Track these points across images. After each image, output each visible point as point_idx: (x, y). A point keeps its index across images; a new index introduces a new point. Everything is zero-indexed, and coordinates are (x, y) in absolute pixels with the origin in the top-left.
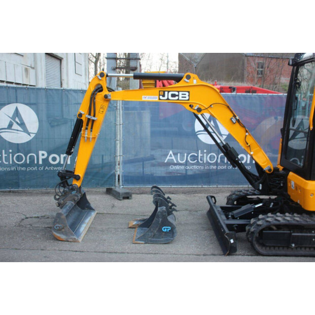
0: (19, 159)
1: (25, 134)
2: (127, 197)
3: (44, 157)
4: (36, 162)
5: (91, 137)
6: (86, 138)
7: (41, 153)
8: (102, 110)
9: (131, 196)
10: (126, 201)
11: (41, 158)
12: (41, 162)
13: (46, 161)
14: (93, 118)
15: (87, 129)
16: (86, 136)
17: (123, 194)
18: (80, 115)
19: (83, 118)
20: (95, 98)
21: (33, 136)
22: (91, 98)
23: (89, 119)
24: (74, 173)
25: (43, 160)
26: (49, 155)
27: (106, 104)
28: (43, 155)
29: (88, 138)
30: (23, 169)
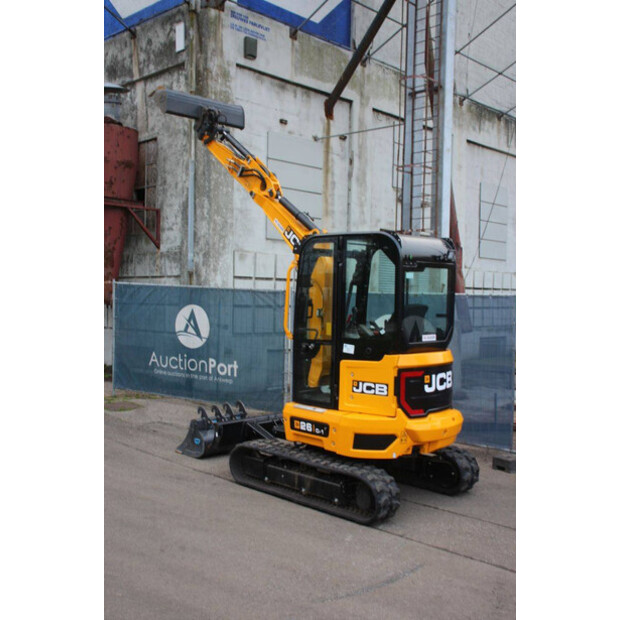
0: (192, 365)
1: (198, 339)
7: (211, 360)
11: (211, 366)
13: (215, 369)
21: (204, 340)
25: (213, 369)
26: (217, 364)
30: (196, 377)
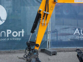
2: (54, 54)
3: (10, 33)
4: (5, 36)
5: (46, 23)
6: (43, 24)
8: (52, 8)
9: (56, 53)
10: (54, 56)
12: (8, 36)
14: (47, 13)
15: (43, 19)
16: (43, 23)
17: (52, 52)
18: (40, 11)
19: (41, 13)
20: (48, 2)
22: (46, 2)
23: (45, 14)
24: (35, 43)
27: (54, 5)
28: (9, 32)
29: (44, 24)
